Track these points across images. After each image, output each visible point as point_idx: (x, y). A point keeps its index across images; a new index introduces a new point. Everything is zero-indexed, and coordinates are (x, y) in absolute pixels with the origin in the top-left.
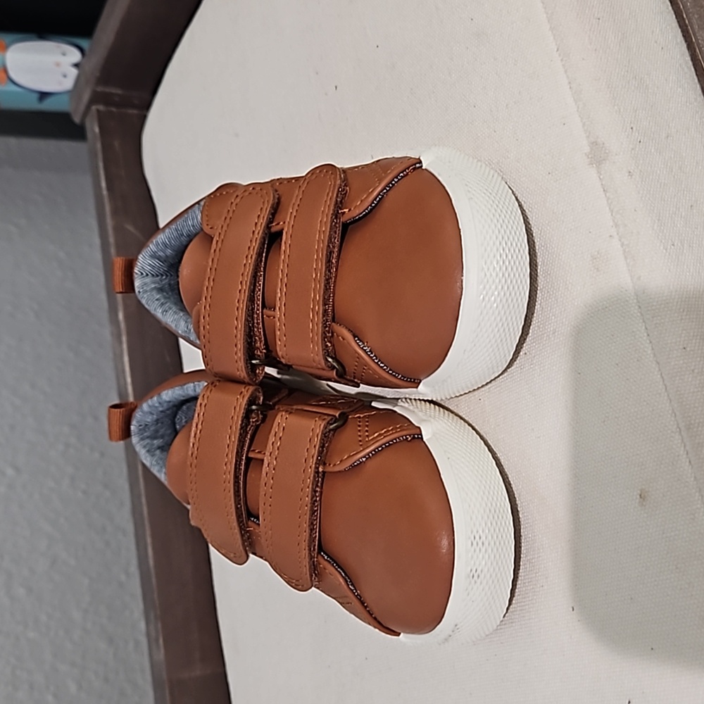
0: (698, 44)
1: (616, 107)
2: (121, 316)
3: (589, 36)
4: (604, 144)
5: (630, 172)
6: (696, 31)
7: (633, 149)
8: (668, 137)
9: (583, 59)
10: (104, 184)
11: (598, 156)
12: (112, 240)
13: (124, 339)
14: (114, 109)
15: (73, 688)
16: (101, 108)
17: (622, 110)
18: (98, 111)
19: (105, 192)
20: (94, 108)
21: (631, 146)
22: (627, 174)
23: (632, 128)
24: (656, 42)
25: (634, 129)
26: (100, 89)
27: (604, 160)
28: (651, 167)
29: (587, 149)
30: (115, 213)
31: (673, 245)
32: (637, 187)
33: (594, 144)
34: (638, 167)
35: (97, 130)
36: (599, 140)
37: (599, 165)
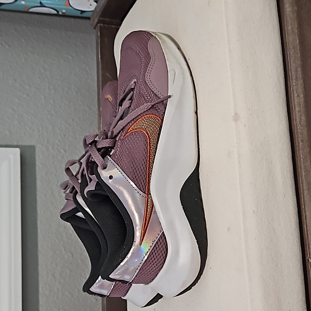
1: (246, 101)
3: (242, 74)
4: (238, 114)
5: (245, 125)
7: (248, 117)
8: (263, 112)
9: (238, 82)
10: (100, 57)
11: (236, 118)
12: (101, 79)
14: (106, 25)
16: (102, 25)
18: (100, 26)
19: (100, 60)
20: (99, 25)
23: (249, 109)
26: (101, 19)
27: (238, 120)
28: (253, 124)
29: (233, 115)
30: (103, 68)
31: (254, 152)
32: (246, 131)
33: (236, 114)
34: (248, 124)
35: (99, 34)
36: (237, 113)
37: (236, 121)
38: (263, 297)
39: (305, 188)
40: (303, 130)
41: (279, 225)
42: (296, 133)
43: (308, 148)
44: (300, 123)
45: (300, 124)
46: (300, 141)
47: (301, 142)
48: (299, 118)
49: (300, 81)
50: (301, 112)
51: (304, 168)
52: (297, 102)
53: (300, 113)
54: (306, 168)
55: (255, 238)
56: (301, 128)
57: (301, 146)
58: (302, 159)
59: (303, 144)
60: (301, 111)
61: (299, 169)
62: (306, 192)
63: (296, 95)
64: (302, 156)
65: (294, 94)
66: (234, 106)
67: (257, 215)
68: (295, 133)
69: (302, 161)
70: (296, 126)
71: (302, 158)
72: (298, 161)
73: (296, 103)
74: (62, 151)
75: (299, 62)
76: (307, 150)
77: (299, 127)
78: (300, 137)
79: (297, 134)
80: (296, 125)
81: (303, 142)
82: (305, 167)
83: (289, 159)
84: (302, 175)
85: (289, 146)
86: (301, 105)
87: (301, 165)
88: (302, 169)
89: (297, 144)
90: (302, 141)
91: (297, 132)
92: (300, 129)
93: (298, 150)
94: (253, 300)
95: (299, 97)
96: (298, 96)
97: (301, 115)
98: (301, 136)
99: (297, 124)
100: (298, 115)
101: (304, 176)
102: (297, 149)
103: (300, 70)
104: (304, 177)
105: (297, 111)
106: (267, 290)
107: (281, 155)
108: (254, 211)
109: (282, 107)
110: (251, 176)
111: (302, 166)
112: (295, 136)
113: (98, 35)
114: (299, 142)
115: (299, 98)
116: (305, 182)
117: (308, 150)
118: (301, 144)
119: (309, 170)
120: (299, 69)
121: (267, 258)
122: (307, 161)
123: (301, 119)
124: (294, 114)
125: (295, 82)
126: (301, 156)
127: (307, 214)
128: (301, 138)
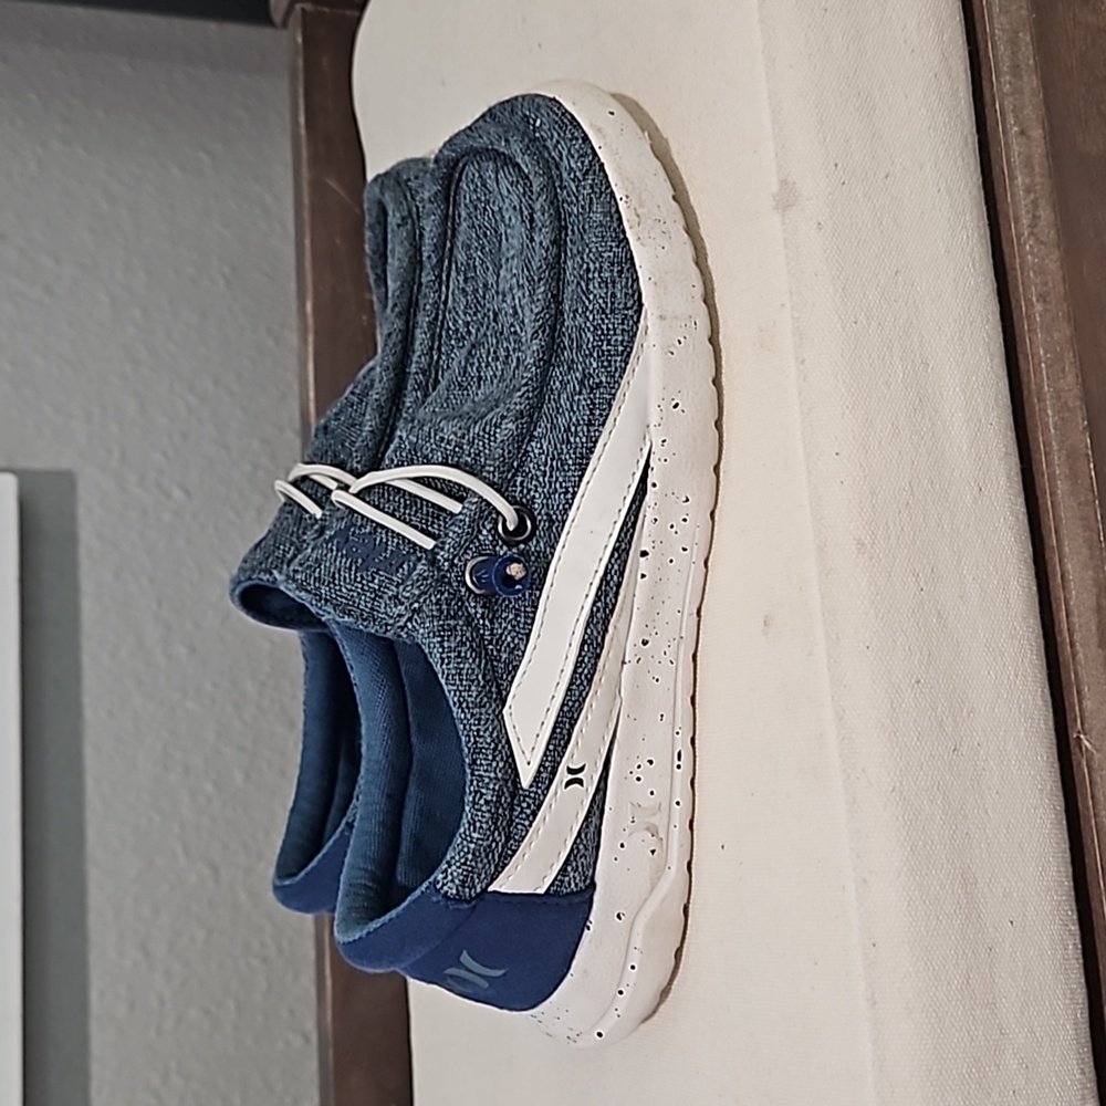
0: (993, 35)
1: (820, 135)
2: (309, 307)
3: (806, 35)
4: (794, 183)
5: (820, 224)
6: (995, 15)
7: (830, 193)
8: (887, 177)
9: (791, 67)
10: (302, 120)
11: (786, 198)
12: (306, 200)
13: (311, 339)
14: (326, 10)
15: (239, 778)
16: (309, 7)
17: (828, 139)
18: (303, 10)
19: (303, 131)
20: (298, 6)
21: (829, 189)
22: (815, 226)
23: (836, 165)
24: (906, 42)
25: (840, 165)
27: (791, 205)
28: (851, 219)
29: (775, 188)
30: (314, 161)
31: (856, 323)
32: (824, 244)
33: (783, 182)
34: (831, 218)
35: (300, 40)
36: (790, 179)
37: (784, 211)
38: (905, 869)
39: (1058, 472)
40: (1044, 259)
41: (962, 597)
42: (1018, 267)
43: (1065, 324)
44: (1035, 231)
45: (1031, 233)
46: (1034, 299)
47: (1037, 301)
48: (1028, 212)
49: (1031, 82)
50: (1035, 192)
51: (1052, 397)
52: (1020, 153)
53: (1032, 196)
54: (1059, 398)
55: (867, 644)
56: (1039, 251)
57: (1040, 316)
58: (1043, 365)
59: (1045, 310)
60: (1038, 187)
61: (1036, 400)
62: (1062, 487)
63: (1016, 129)
64: (1046, 353)
65: (1008, 126)
66: (777, 154)
67: (871, 559)
68: (1015, 270)
69: (1044, 372)
70: (1019, 244)
71: (1043, 359)
72: (1029, 371)
73: (1016, 160)
74: (177, 494)
75: (1024, 12)
76: (1063, 332)
77: (1028, 247)
78: (1036, 285)
79: (1022, 273)
80: (1019, 239)
81: (1045, 301)
82: (1058, 395)
83: (991, 355)
84: (1047, 423)
85: (990, 308)
86: (1037, 168)
87: (1043, 387)
88: (1045, 401)
89: (1024, 309)
90: (1043, 298)
91: (1020, 264)
92: (1031, 254)
93: (1029, 331)
94: (865, 881)
95: (1029, 138)
96: (1022, 132)
97: (1035, 203)
98: (1038, 281)
99: (1023, 234)
100: (1023, 203)
101: (1055, 429)
102: (1026, 327)
103: (1028, 38)
104: (1053, 431)
105: (1022, 188)
106: (921, 843)
107: (961, 338)
108: (861, 544)
109: (960, 162)
110: (848, 411)
111: (1046, 388)
112: (1016, 279)
113: (296, 43)
114: (1030, 300)
115: (1025, 140)
116: (1059, 451)
117: (1068, 332)
118: (1039, 307)
119: (1071, 405)
120: (1025, 37)
121: (915, 720)
122: (1063, 370)
123: (1035, 217)
124: (1009, 200)
125: (1010, 83)
126: (1042, 352)
127: (1069, 566)
128: (1039, 287)
